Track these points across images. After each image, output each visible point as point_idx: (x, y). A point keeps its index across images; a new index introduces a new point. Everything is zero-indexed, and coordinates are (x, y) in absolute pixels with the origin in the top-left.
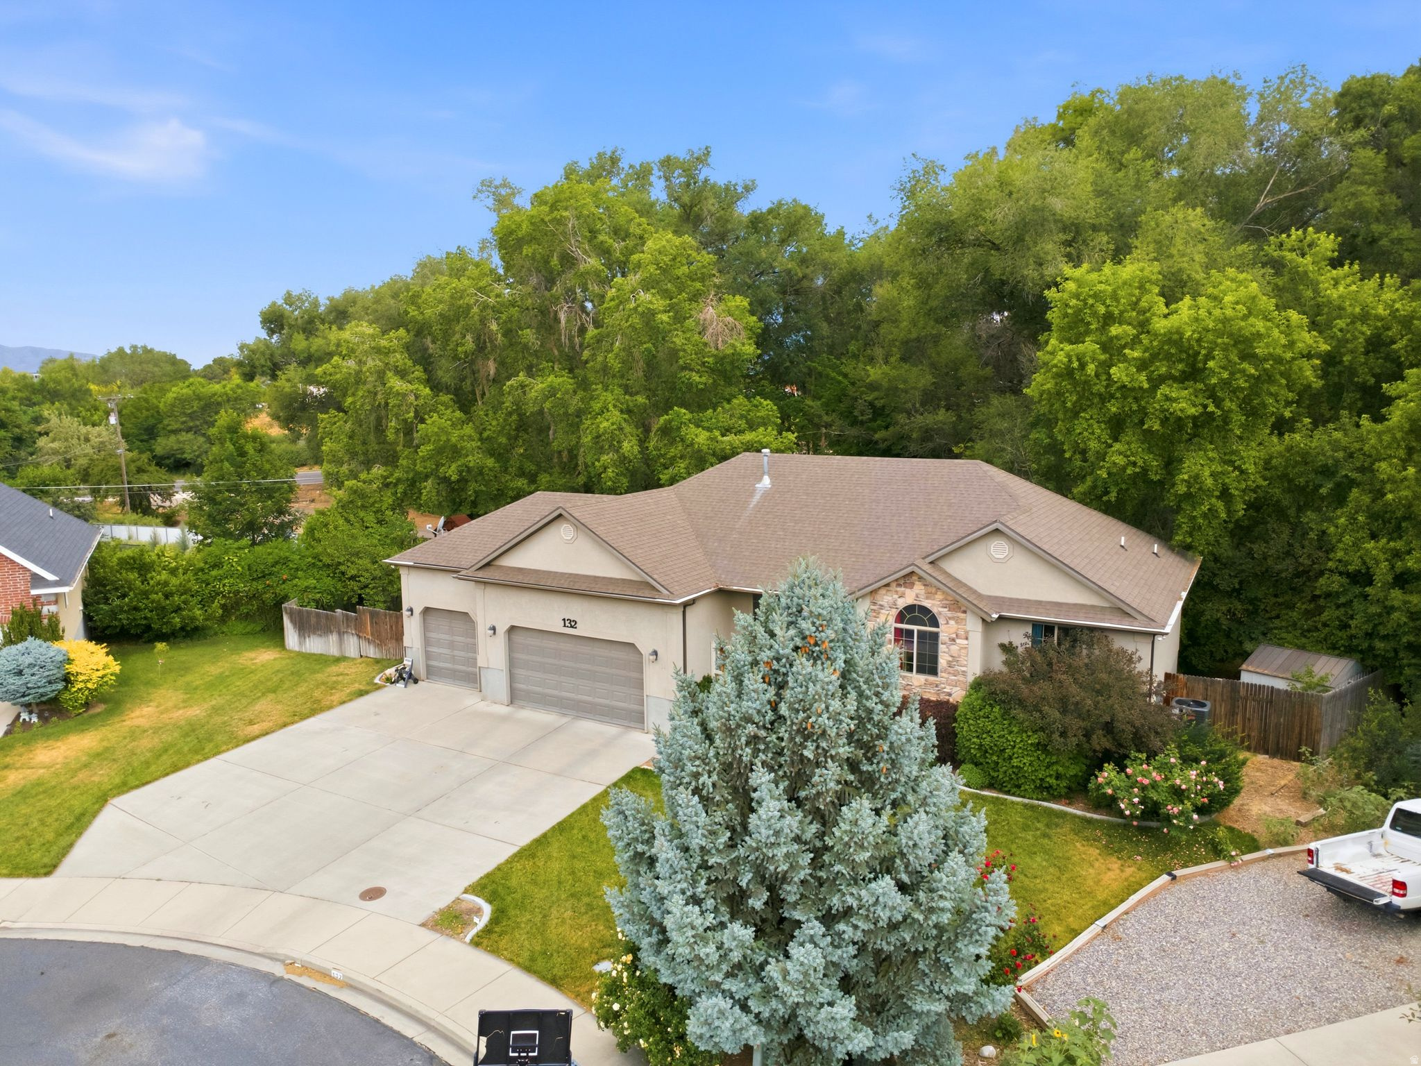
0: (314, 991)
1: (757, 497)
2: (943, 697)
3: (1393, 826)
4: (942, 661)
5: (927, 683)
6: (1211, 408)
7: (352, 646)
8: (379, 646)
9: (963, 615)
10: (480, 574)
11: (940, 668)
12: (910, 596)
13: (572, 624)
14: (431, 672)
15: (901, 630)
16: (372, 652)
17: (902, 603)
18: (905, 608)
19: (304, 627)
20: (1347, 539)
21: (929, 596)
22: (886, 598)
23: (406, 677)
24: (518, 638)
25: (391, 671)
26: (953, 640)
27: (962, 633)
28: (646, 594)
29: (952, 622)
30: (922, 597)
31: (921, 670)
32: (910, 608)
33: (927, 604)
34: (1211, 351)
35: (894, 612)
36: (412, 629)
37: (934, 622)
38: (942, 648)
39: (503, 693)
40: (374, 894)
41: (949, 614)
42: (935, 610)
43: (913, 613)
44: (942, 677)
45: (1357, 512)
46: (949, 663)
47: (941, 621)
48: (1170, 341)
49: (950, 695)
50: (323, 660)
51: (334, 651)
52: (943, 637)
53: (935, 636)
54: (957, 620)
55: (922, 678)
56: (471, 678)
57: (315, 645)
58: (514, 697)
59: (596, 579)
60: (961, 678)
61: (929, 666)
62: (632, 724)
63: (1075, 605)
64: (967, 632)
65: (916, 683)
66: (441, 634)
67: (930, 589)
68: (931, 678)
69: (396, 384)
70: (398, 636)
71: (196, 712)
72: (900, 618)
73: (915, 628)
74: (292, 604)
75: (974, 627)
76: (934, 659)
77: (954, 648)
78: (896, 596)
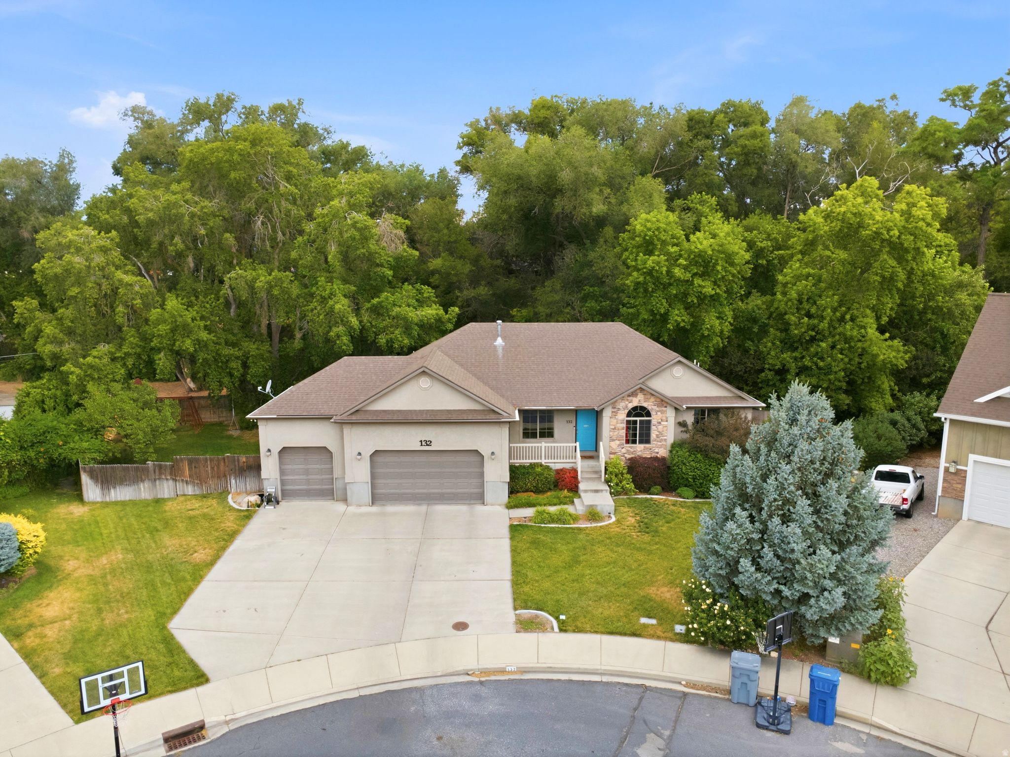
0: (509, 680)
1: (500, 351)
2: (654, 455)
3: (876, 479)
4: (653, 435)
5: (645, 448)
6: (718, 291)
7: (167, 489)
8: (200, 484)
9: (664, 409)
10: (354, 418)
11: (652, 439)
12: (635, 402)
13: (428, 443)
14: (286, 494)
15: (630, 421)
16: (190, 490)
17: (631, 406)
18: (632, 409)
19: (108, 481)
20: (773, 353)
21: (646, 400)
22: (622, 405)
24: (379, 459)
26: (660, 423)
27: (664, 418)
28: (492, 417)
29: (659, 413)
30: (642, 401)
31: (641, 442)
32: (635, 408)
33: (645, 405)
34: (717, 260)
35: (627, 411)
36: (270, 465)
37: (648, 414)
38: (653, 428)
39: (365, 498)
40: (461, 626)
41: (657, 409)
42: (649, 408)
43: (637, 411)
44: (653, 443)
45: (774, 340)
46: (657, 436)
47: (653, 413)
48: (699, 256)
49: (658, 453)
50: (137, 505)
51: (146, 496)
52: (654, 422)
53: (649, 422)
54: (662, 412)
55: (642, 446)
57: (123, 494)
58: (375, 499)
59: (449, 411)
60: (664, 443)
61: (646, 439)
62: (472, 502)
63: (716, 397)
64: (667, 418)
65: (639, 450)
66: (299, 465)
67: (647, 397)
68: (647, 445)
72: (629, 415)
73: (638, 419)
74: (81, 465)
75: (670, 413)
76: (648, 435)
77: (660, 427)
78: (627, 402)
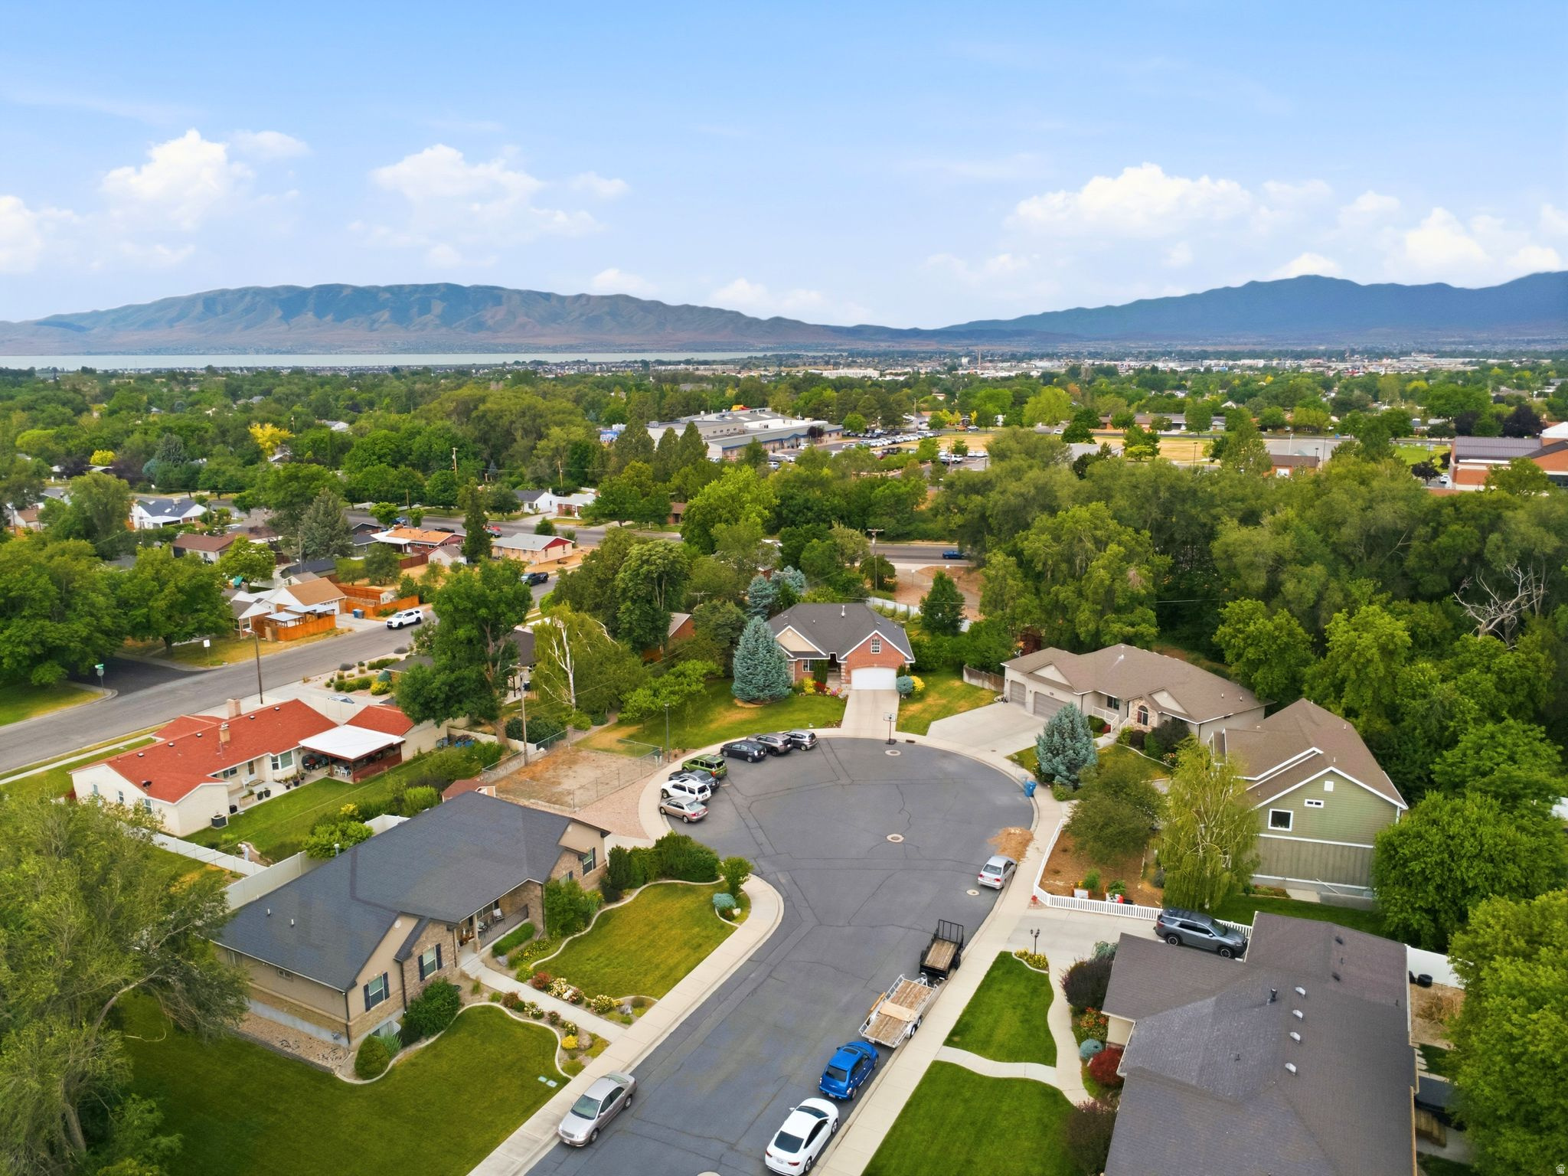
1: (1117, 661)
2: (1145, 731)
4: (1148, 722)
5: (1142, 727)
7: (987, 685)
8: (996, 688)
9: (1155, 710)
10: (1029, 674)
12: (1142, 703)
13: (1053, 694)
14: (1012, 700)
15: (1139, 712)
16: (993, 688)
17: (1139, 705)
18: (1141, 706)
19: (971, 675)
21: (1147, 704)
23: (1005, 700)
24: (1038, 695)
25: (999, 697)
26: (1152, 716)
27: (1154, 714)
28: (1072, 691)
29: (1152, 711)
30: (1145, 704)
31: (1143, 724)
33: (1146, 706)
36: (1007, 687)
37: (1147, 711)
38: (1149, 718)
39: (1032, 710)
40: (994, 751)
41: (1152, 709)
42: (1148, 708)
43: (1142, 708)
44: (1146, 726)
46: (1150, 723)
47: (1149, 711)
49: (1149, 731)
50: (975, 687)
51: (980, 685)
52: (1149, 715)
53: (1147, 714)
56: (1023, 704)
57: (974, 682)
58: (1035, 712)
59: (1059, 683)
60: (1152, 727)
61: (1145, 723)
63: (1181, 713)
66: (1016, 689)
67: (1147, 702)
69: (1010, 582)
70: (1003, 685)
71: (944, 701)
72: (1139, 709)
73: (1143, 712)
74: (966, 666)
75: (1157, 713)
76: (1146, 721)
77: (1152, 718)
78: (1138, 703)
